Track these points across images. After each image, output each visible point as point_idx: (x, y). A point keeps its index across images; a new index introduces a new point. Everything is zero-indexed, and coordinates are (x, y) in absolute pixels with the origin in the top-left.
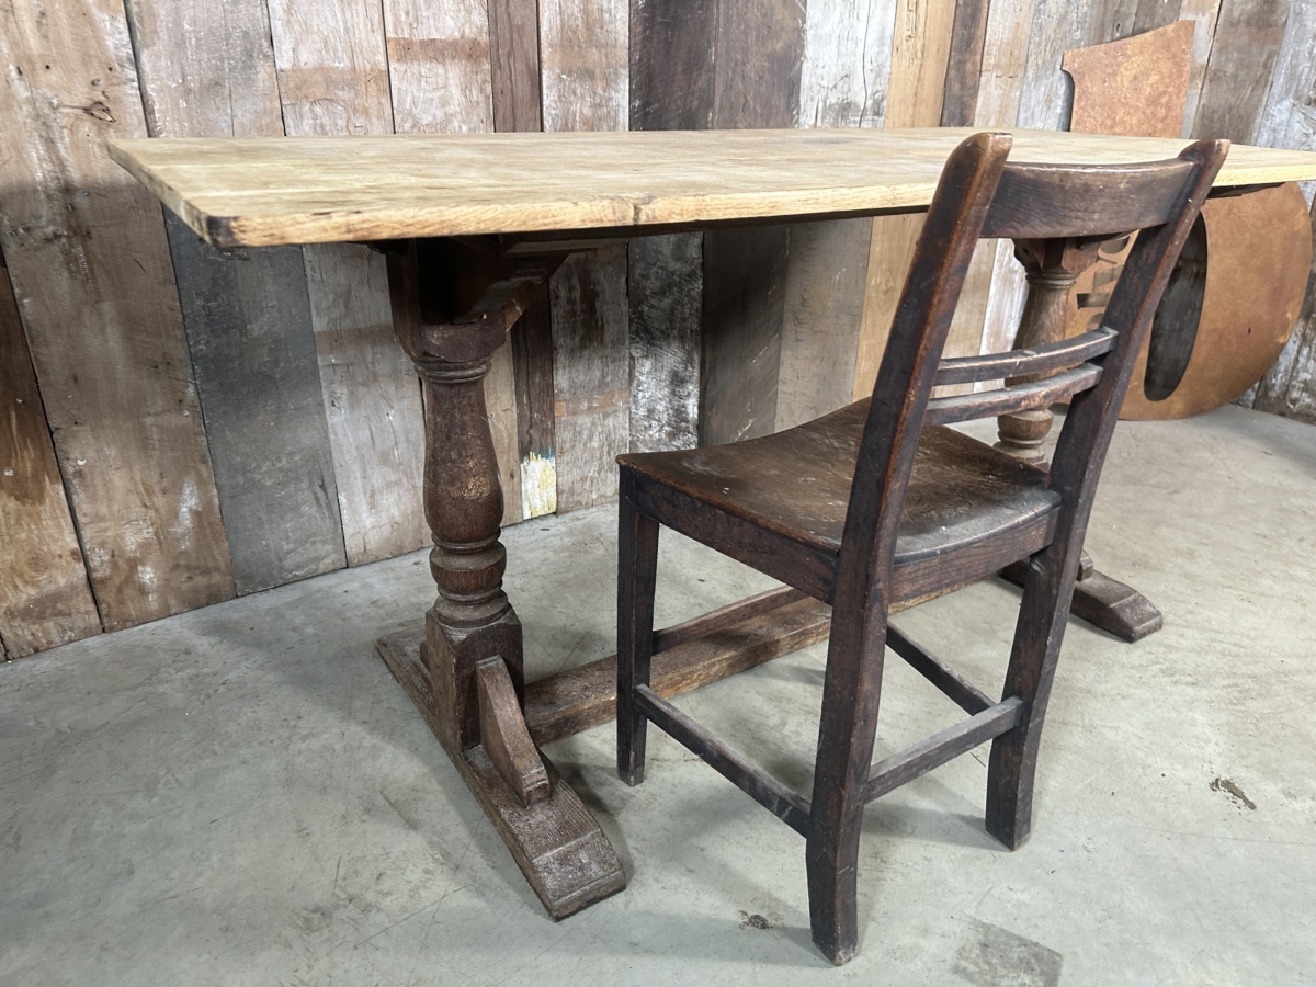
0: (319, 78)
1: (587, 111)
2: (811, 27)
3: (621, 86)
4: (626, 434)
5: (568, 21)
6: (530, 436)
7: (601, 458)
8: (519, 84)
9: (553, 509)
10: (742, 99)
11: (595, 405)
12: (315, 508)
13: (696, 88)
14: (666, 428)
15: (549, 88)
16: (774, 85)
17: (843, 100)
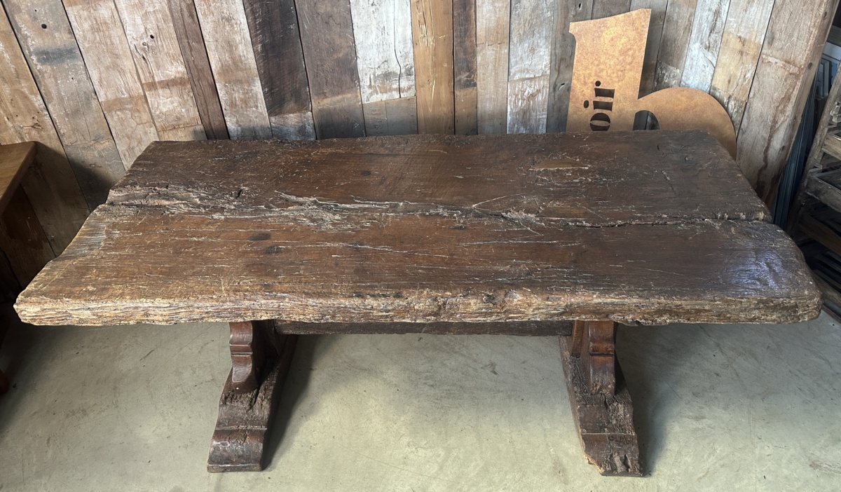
0: (117, 102)
1: (242, 96)
2: (359, 44)
3: (257, 84)
5: (224, 63)
8: (206, 90)
10: (325, 81)
13: (297, 80)
15: (220, 89)
16: (341, 72)
17: (386, 72)
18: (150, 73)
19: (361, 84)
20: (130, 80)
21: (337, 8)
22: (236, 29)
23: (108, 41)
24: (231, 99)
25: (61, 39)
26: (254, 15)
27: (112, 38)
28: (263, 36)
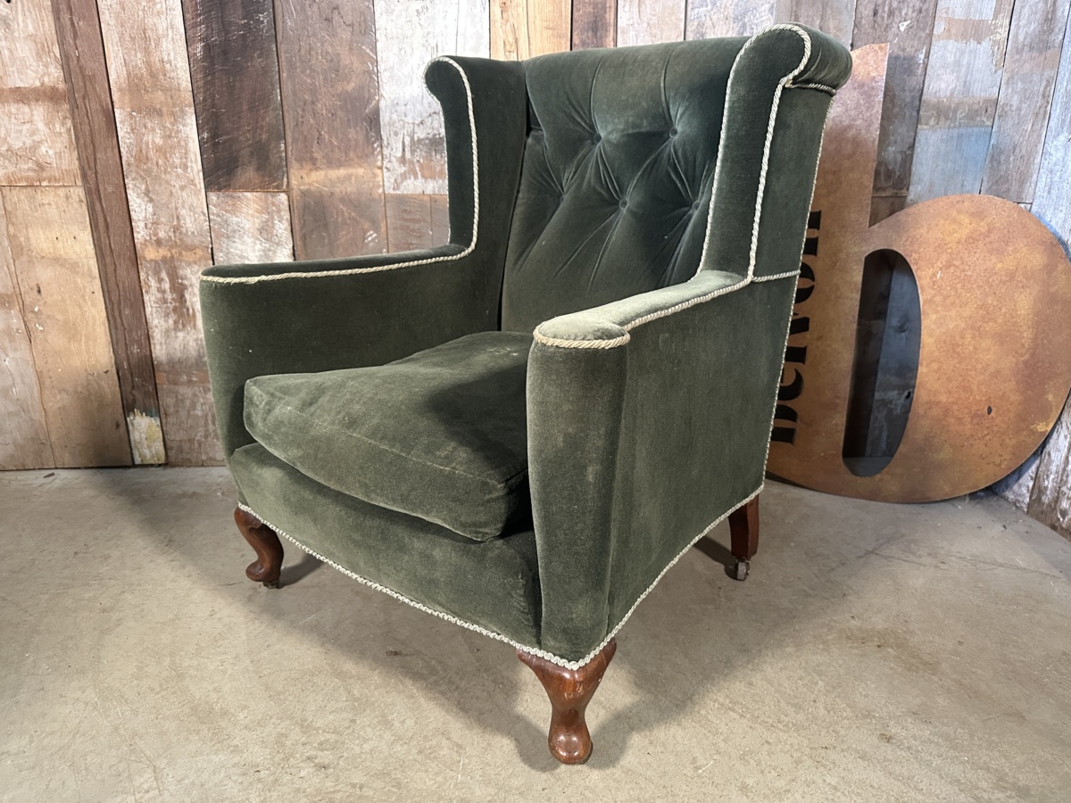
1: (159, 141)
2: (385, 70)
3: (188, 121)
5: (133, 71)
6: (134, 395)
7: (206, 425)
8: (96, 119)
9: (164, 462)
10: (317, 135)
11: (194, 379)
13: (264, 123)
15: (121, 121)
16: (349, 120)
17: (435, 135)
19: (386, 152)
24: (139, 141)
28: (207, 27)
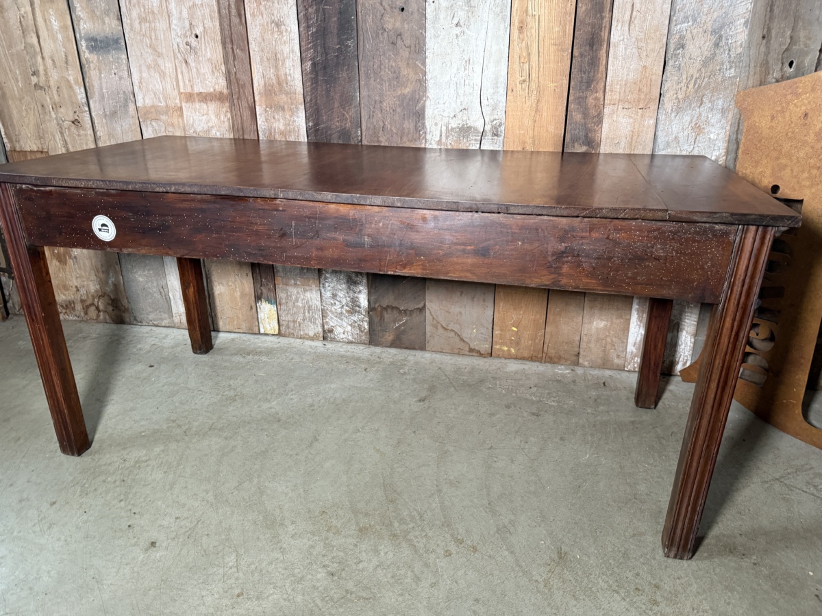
0: (153, 110)
2: (431, 78)
3: (300, 114)
4: (319, 303)
5: (268, 81)
6: (261, 290)
7: (304, 313)
8: (245, 113)
9: (277, 332)
10: (381, 124)
11: (298, 283)
12: (159, 296)
13: (348, 116)
14: (345, 307)
15: (261, 115)
16: (404, 115)
17: (463, 125)
18: (190, 81)
19: (428, 137)
20: (169, 86)
21: (408, 24)
22: (285, 38)
23: (153, 34)
24: (270, 127)
25: (109, 26)
26: (308, 23)
27: (158, 32)
28: (314, 51)
